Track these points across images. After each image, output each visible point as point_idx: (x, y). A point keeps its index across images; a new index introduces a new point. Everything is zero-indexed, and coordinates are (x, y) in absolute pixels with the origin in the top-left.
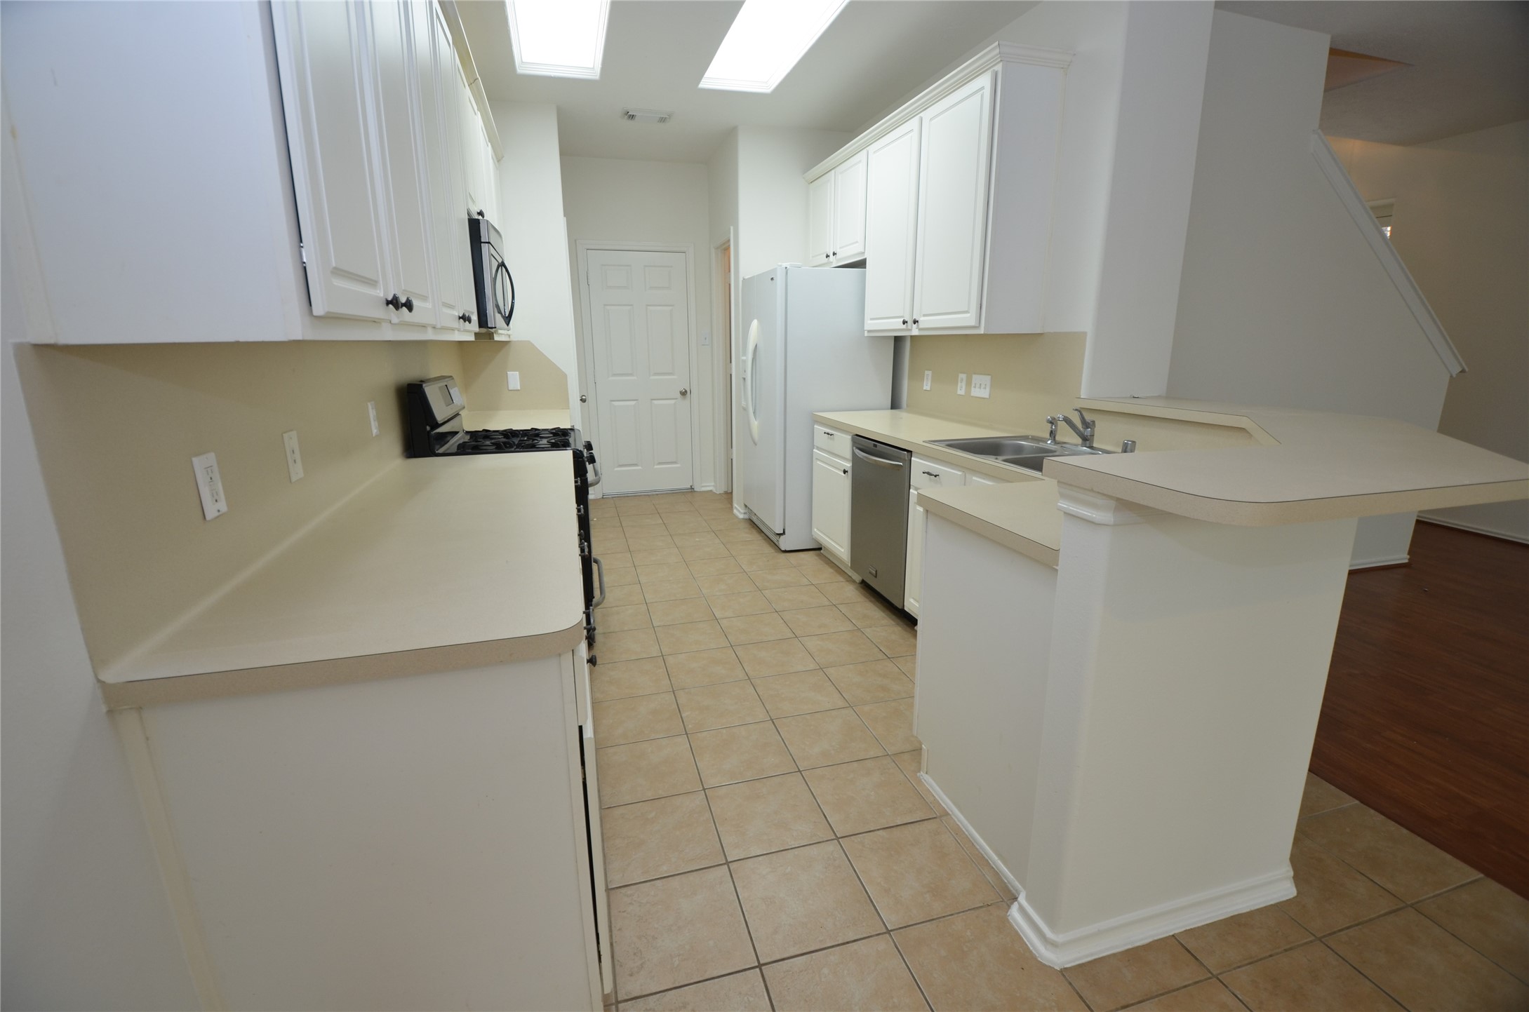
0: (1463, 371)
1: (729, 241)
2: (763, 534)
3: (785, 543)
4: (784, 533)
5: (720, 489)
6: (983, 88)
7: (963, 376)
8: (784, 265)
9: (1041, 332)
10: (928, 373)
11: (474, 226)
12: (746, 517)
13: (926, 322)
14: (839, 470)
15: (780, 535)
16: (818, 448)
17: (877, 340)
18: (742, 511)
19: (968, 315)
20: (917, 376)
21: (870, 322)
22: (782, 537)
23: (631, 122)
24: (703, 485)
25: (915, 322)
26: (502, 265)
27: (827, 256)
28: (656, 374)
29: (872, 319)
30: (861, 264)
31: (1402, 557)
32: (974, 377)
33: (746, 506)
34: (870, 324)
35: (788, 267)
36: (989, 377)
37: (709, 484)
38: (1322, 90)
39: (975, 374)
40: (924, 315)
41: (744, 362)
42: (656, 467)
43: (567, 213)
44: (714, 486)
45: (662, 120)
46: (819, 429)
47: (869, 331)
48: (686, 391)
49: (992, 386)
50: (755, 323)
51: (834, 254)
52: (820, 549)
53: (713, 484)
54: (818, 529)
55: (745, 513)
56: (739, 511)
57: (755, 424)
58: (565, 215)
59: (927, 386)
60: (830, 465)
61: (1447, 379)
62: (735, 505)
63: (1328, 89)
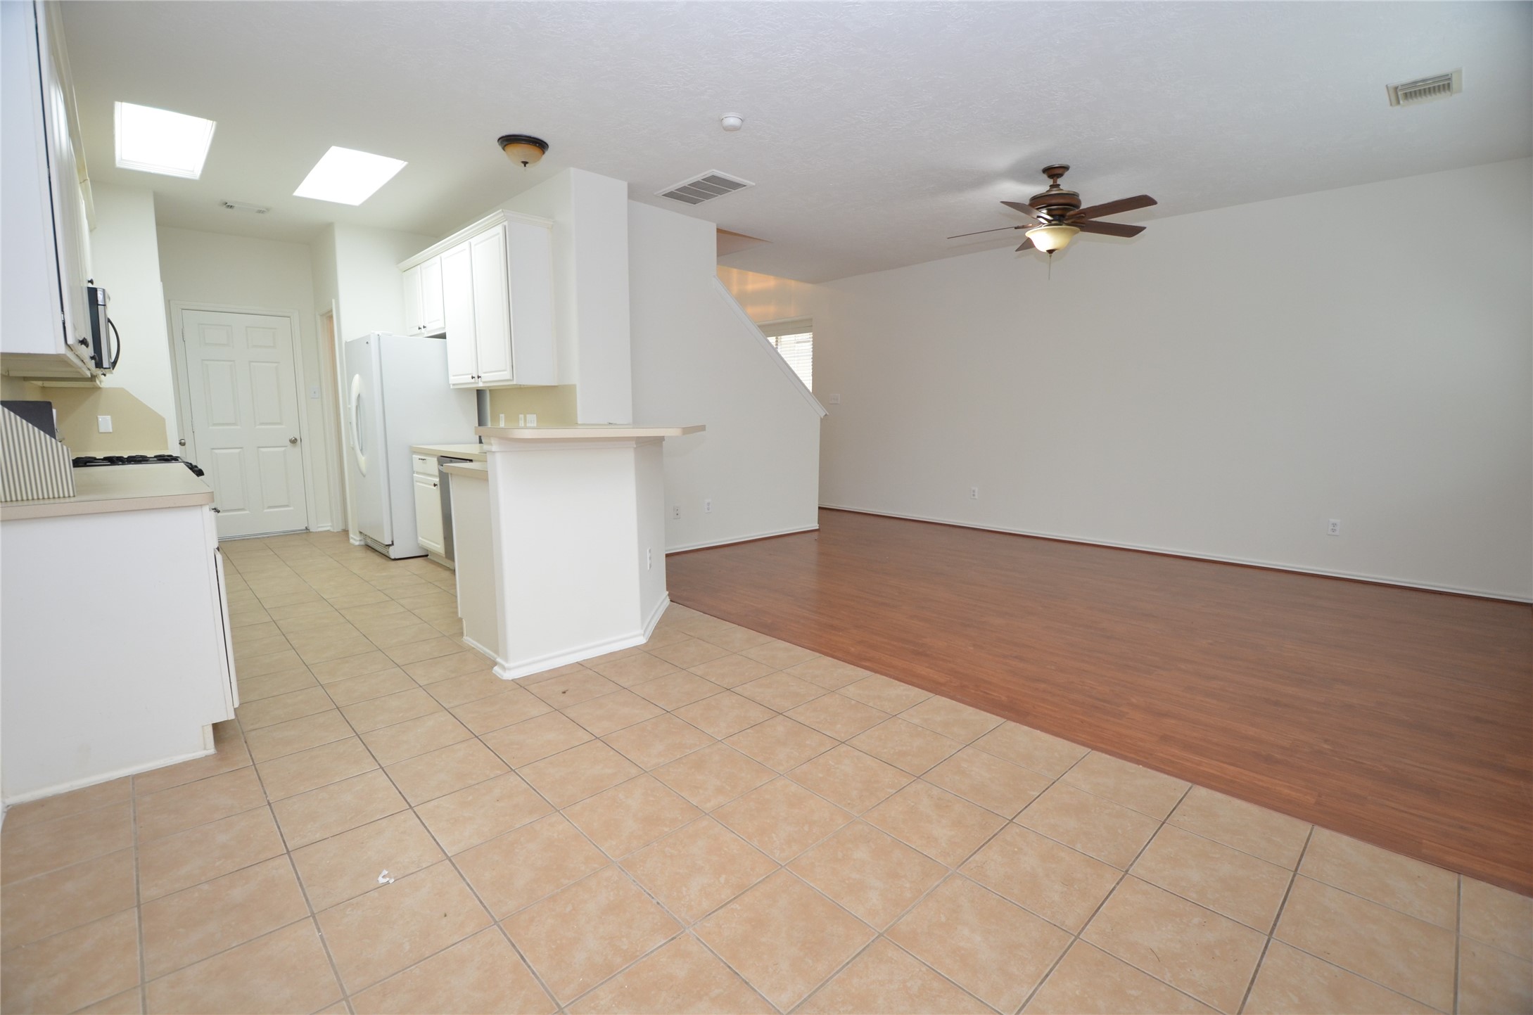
0: (826, 415)
1: (331, 311)
2: (377, 553)
3: (393, 553)
4: (393, 544)
5: (339, 528)
6: (498, 234)
7: (521, 416)
8: (377, 333)
9: (556, 384)
10: (502, 416)
11: (92, 293)
12: (362, 543)
13: (486, 377)
14: (430, 485)
15: (389, 545)
16: (418, 473)
17: (462, 391)
18: (358, 539)
19: (505, 372)
20: (495, 419)
21: (453, 378)
22: (391, 548)
23: (229, 210)
24: (319, 525)
25: (479, 377)
26: (109, 321)
27: (419, 328)
28: (262, 424)
29: (454, 376)
30: (443, 336)
31: (815, 525)
32: (528, 416)
33: (361, 533)
34: (453, 380)
35: (380, 335)
36: (535, 415)
37: (325, 524)
38: (716, 255)
39: (528, 414)
40: (485, 373)
41: (350, 409)
42: (265, 511)
43: (163, 279)
44: (331, 526)
45: (260, 212)
46: (416, 457)
47: (454, 385)
48: (296, 439)
49: (537, 422)
50: (357, 377)
51: (424, 327)
52: (427, 556)
53: (330, 524)
54: (422, 537)
55: (360, 540)
56: (355, 539)
57: (362, 459)
58: (162, 280)
59: (502, 424)
60: (425, 483)
61: (819, 419)
62: (351, 535)
63: (719, 255)
